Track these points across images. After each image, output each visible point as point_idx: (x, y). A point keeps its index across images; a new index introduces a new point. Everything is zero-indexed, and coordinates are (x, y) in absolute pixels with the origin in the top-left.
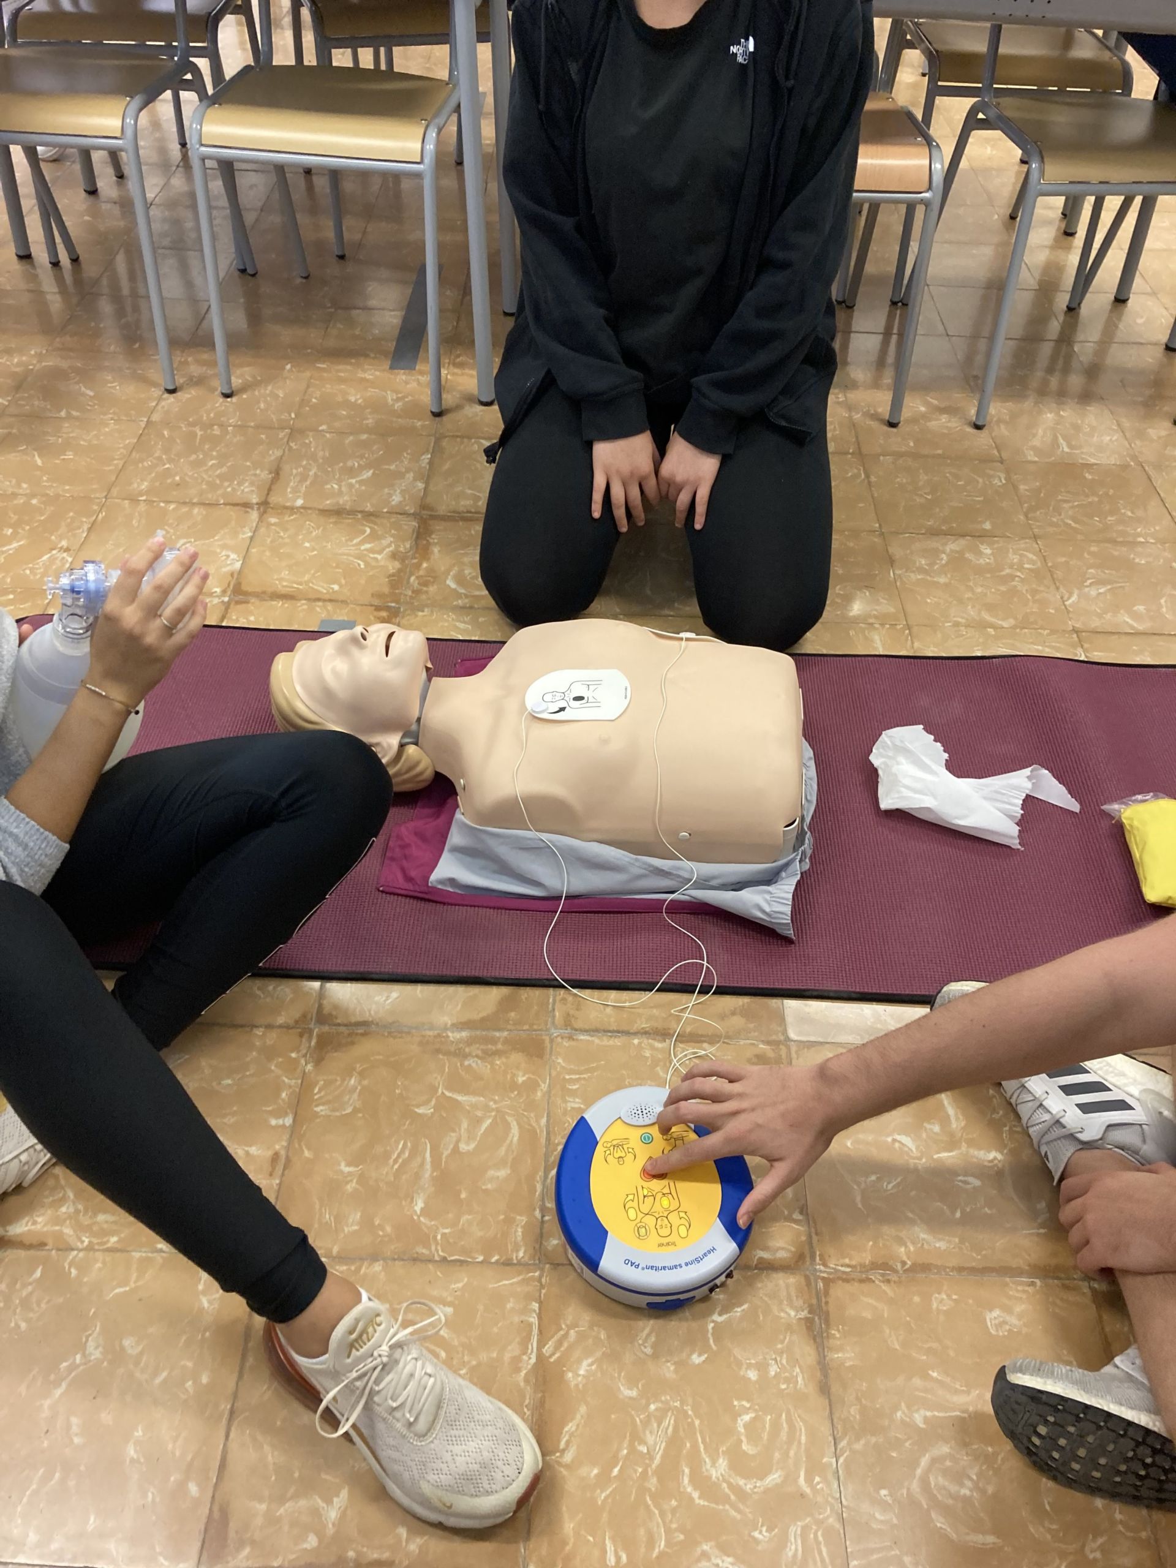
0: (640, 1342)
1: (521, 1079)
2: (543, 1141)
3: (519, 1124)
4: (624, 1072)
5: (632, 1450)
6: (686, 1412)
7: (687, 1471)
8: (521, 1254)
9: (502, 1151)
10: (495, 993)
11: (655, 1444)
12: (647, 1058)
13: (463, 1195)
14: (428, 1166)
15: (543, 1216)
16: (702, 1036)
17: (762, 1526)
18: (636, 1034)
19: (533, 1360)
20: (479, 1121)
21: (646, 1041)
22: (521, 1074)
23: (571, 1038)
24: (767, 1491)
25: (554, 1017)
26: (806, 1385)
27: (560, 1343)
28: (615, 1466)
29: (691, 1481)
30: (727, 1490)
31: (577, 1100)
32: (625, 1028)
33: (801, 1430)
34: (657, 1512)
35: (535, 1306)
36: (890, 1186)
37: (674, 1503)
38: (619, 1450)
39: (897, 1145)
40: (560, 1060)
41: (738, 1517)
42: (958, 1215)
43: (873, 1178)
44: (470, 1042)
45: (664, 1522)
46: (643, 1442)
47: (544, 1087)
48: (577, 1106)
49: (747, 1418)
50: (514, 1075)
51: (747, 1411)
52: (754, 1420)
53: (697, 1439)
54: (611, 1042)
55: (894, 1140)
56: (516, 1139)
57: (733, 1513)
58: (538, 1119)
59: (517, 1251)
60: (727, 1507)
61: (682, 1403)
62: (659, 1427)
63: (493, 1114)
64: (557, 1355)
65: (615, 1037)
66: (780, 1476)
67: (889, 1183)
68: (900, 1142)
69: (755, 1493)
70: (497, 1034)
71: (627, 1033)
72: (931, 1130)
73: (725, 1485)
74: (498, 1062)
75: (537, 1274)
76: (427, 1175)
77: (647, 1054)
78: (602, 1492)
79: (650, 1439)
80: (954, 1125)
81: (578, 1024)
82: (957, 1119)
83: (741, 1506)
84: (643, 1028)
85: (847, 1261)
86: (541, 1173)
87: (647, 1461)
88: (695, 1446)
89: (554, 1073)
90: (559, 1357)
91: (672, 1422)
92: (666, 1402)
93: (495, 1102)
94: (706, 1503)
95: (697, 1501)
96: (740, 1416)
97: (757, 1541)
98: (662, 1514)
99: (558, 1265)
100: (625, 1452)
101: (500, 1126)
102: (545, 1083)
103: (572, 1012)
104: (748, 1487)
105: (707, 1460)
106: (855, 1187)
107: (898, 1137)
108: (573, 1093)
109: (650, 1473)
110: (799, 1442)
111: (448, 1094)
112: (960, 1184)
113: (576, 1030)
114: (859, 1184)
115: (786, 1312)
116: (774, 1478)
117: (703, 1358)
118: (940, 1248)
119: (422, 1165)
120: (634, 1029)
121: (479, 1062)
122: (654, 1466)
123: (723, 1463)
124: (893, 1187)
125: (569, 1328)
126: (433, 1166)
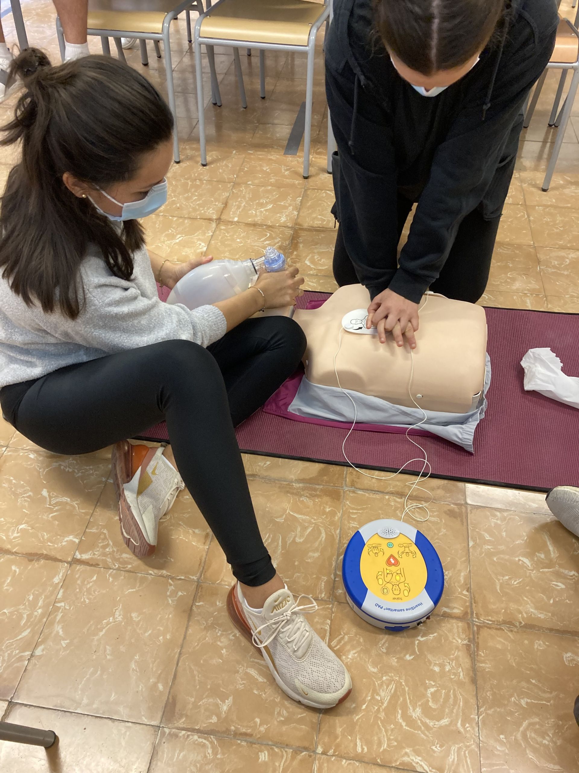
0: (380, 645)
1: (328, 510)
2: (337, 541)
3: (325, 531)
4: (380, 512)
5: (373, 698)
6: (401, 683)
7: (400, 712)
8: (323, 595)
9: (316, 544)
10: (317, 467)
11: (385, 697)
12: (392, 506)
13: (296, 563)
14: (280, 547)
15: (335, 578)
16: (421, 498)
17: (437, 744)
18: (387, 493)
20: (306, 528)
21: (392, 497)
22: (328, 507)
23: (354, 492)
24: (441, 727)
25: (346, 481)
26: (464, 678)
27: (339, 641)
28: (364, 704)
29: (402, 717)
30: (420, 724)
31: (355, 523)
32: (382, 490)
33: (460, 699)
34: (383, 729)
35: (329, 622)
36: (515, 583)
37: (392, 726)
38: (366, 696)
39: (520, 562)
40: (348, 503)
41: (425, 738)
42: (552, 602)
43: (507, 578)
44: (303, 489)
45: (387, 735)
46: (378, 694)
47: (339, 515)
48: (355, 526)
49: (432, 690)
50: (324, 507)
51: (433, 686)
52: (436, 692)
53: (406, 697)
54: (374, 496)
55: (519, 560)
56: (323, 539)
57: (423, 735)
58: (335, 530)
59: (321, 594)
60: (420, 732)
61: (400, 678)
62: (387, 688)
63: (313, 525)
64: (338, 647)
65: (377, 494)
66: (448, 721)
67: (515, 581)
68: (522, 561)
69: (435, 727)
70: (317, 487)
71: (382, 492)
72: (540, 557)
73: (419, 721)
74: (317, 500)
75: (330, 606)
76: (279, 551)
77: (393, 504)
78: (357, 716)
79: (382, 694)
80: (552, 556)
81: (359, 486)
82: (554, 552)
83: (426, 732)
84: (391, 491)
85: (490, 618)
86: (335, 557)
87: (380, 704)
88: (405, 700)
89: (344, 509)
90: (339, 648)
91: (394, 687)
92: (391, 677)
93: (315, 520)
94: (409, 729)
95: (404, 727)
96: (429, 688)
97: (434, 752)
98: (386, 731)
99: (341, 603)
100: (369, 698)
101: (316, 531)
102: (340, 513)
103: (355, 479)
104: (431, 724)
105: (411, 708)
106: (497, 581)
107: (521, 558)
108: (354, 519)
109: (381, 710)
110: (459, 705)
111: (291, 513)
112: (554, 586)
113: (357, 488)
114: (499, 580)
115: (456, 640)
116: (445, 721)
117: (412, 657)
118: (540, 617)
119: (277, 546)
120: (386, 491)
121: (308, 499)
122: (383, 707)
123: (418, 710)
124: (517, 584)
125: (345, 634)
126: (282, 548)
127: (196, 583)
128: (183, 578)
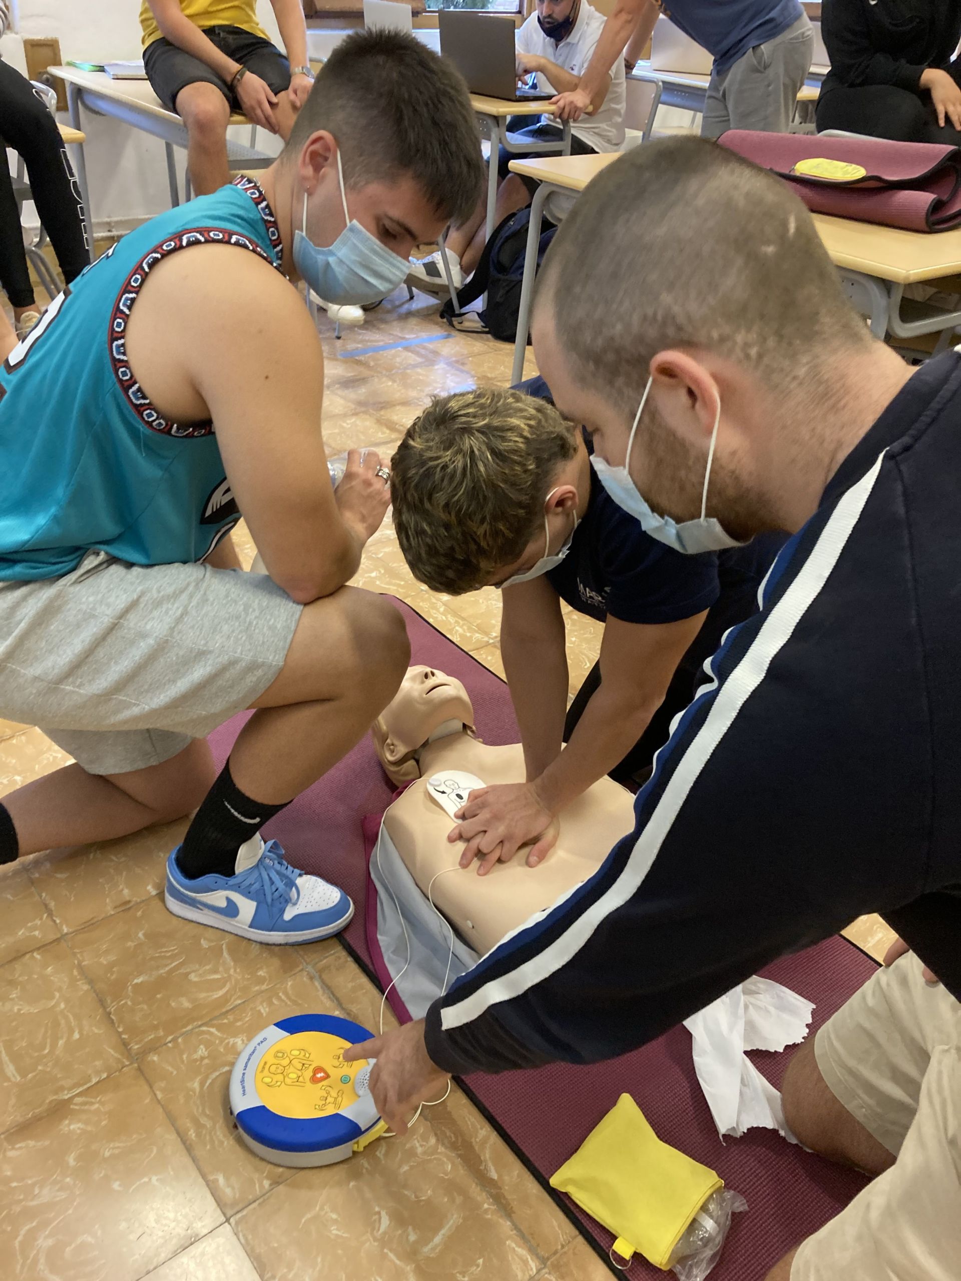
0: (111, 1146)
1: (261, 973)
2: (224, 1010)
3: (227, 991)
5: (33, 1185)
7: (34, 1224)
8: (136, 1047)
9: (202, 996)
11: (44, 1196)
13: (158, 996)
14: (167, 969)
15: (170, 1042)
19: (66, 1097)
20: (216, 972)
22: (265, 970)
23: (311, 978)
25: (321, 961)
27: (85, 1103)
28: (18, 1182)
29: (29, 1230)
30: (32, 1256)
31: (267, 1009)
35: (104, 1075)
36: (335, 1232)
38: (29, 1178)
39: (376, 1217)
40: (290, 984)
43: (334, 1216)
46: (41, 1187)
47: (264, 987)
48: (262, 1011)
50: (260, 970)
54: (325, 1001)
55: (379, 1213)
56: (216, 996)
58: (239, 998)
59: (136, 1044)
61: (81, 1194)
62: (56, 1191)
63: (226, 975)
67: (337, 1229)
68: (380, 1218)
72: (408, 1235)
73: (35, 1252)
76: (162, 971)
79: (45, 1191)
80: (426, 1249)
81: (326, 976)
82: (433, 1249)
83: (26, 1269)
85: (250, 1237)
86: (200, 1023)
87: (29, 1198)
88: (53, 1220)
89: (278, 986)
90: (76, 1109)
92: (75, 1185)
93: (235, 971)
94: (17, 1248)
95: (16, 1242)
96: (89, 1234)
100: (30, 1182)
101: (219, 984)
102: (267, 986)
103: (332, 968)
104: (41, 1267)
105: (47, 1233)
106: (317, 1208)
107: (383, 1213)
108: (271, 1004)
109: (22, 1204)
111: (224, 946)
113: (320, 977)
119: (166, 965)
122: (28, 1204)
123: (50, 1242)
124: (337, 1235)
125: (99, 1102)
126: (168, 971)
127: (59, 936)
128: (58, 921)
